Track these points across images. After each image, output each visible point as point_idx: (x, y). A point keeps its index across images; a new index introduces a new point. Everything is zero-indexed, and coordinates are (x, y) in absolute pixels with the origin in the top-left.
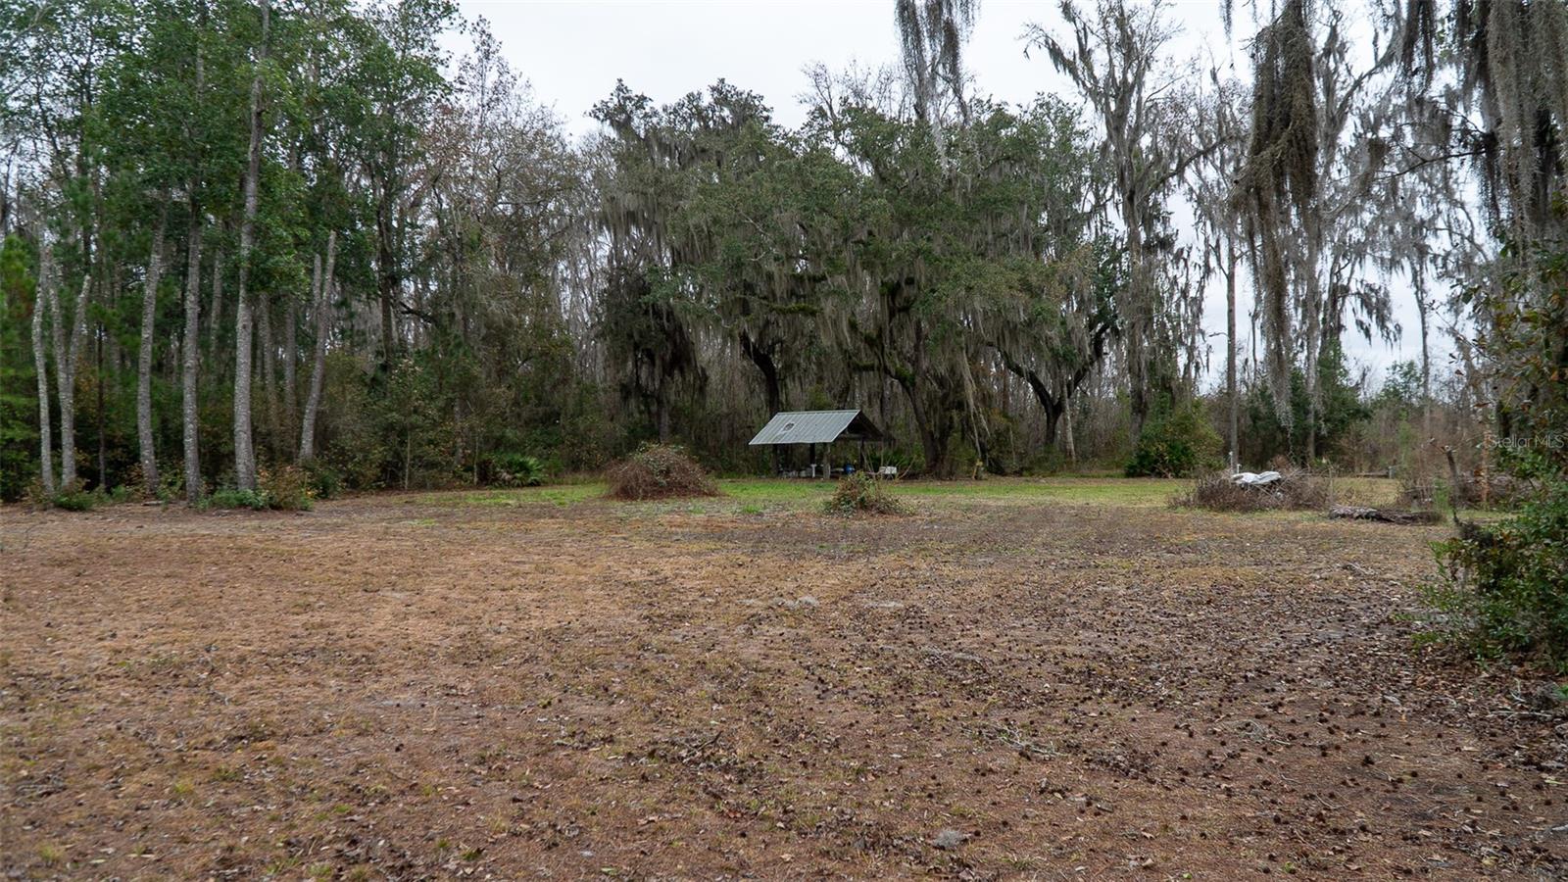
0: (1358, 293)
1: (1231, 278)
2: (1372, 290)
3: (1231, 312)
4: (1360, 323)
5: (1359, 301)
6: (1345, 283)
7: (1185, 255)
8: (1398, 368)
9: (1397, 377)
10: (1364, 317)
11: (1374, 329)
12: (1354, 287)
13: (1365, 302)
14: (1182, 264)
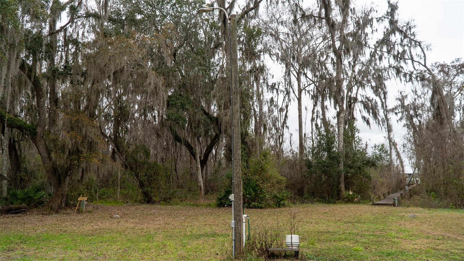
0: (362, 101)
1: (299, 99)
2: (369, 100)
3: (300, 116)
4: (364, 118)
5: (362, 106)
6: (355, 96)
7: (277, 87)
8: (377, 147)
9: (377, 151)
10: (366, 115)
11: (372, 120)
12: (360, 98)
13: (366, 106)
14: (275, 91)
